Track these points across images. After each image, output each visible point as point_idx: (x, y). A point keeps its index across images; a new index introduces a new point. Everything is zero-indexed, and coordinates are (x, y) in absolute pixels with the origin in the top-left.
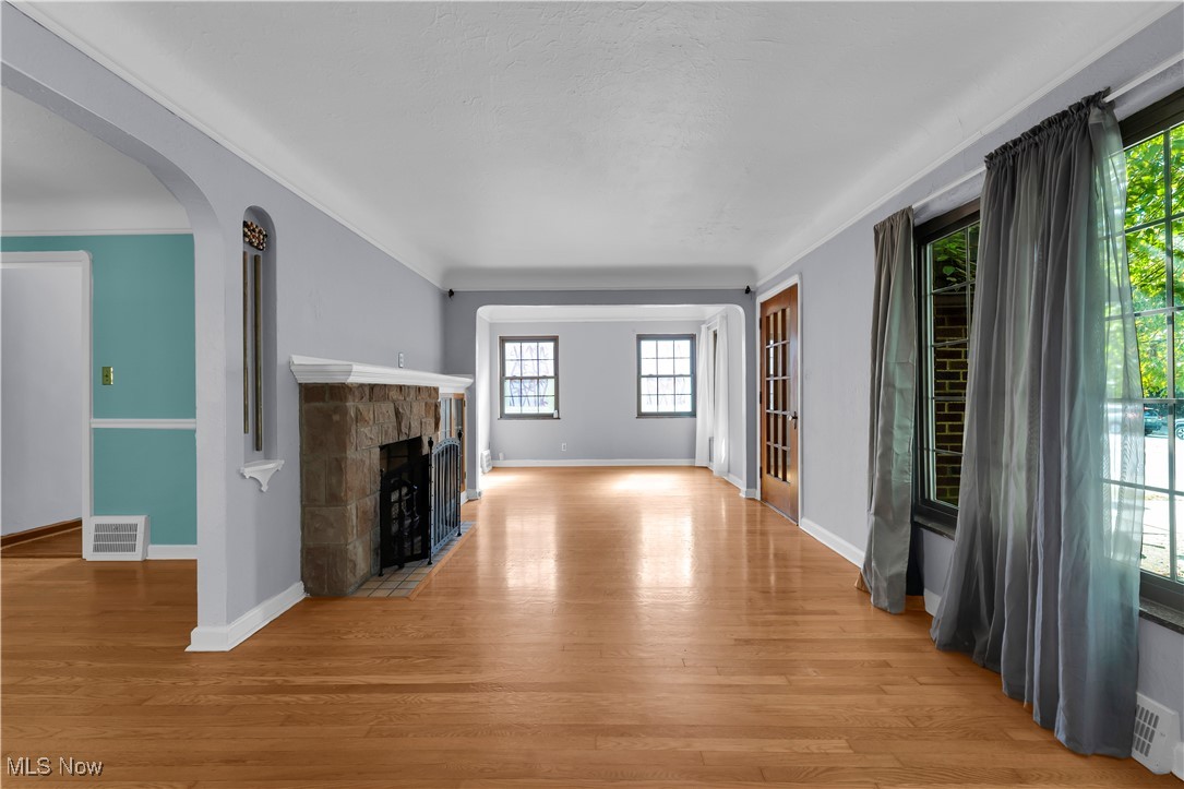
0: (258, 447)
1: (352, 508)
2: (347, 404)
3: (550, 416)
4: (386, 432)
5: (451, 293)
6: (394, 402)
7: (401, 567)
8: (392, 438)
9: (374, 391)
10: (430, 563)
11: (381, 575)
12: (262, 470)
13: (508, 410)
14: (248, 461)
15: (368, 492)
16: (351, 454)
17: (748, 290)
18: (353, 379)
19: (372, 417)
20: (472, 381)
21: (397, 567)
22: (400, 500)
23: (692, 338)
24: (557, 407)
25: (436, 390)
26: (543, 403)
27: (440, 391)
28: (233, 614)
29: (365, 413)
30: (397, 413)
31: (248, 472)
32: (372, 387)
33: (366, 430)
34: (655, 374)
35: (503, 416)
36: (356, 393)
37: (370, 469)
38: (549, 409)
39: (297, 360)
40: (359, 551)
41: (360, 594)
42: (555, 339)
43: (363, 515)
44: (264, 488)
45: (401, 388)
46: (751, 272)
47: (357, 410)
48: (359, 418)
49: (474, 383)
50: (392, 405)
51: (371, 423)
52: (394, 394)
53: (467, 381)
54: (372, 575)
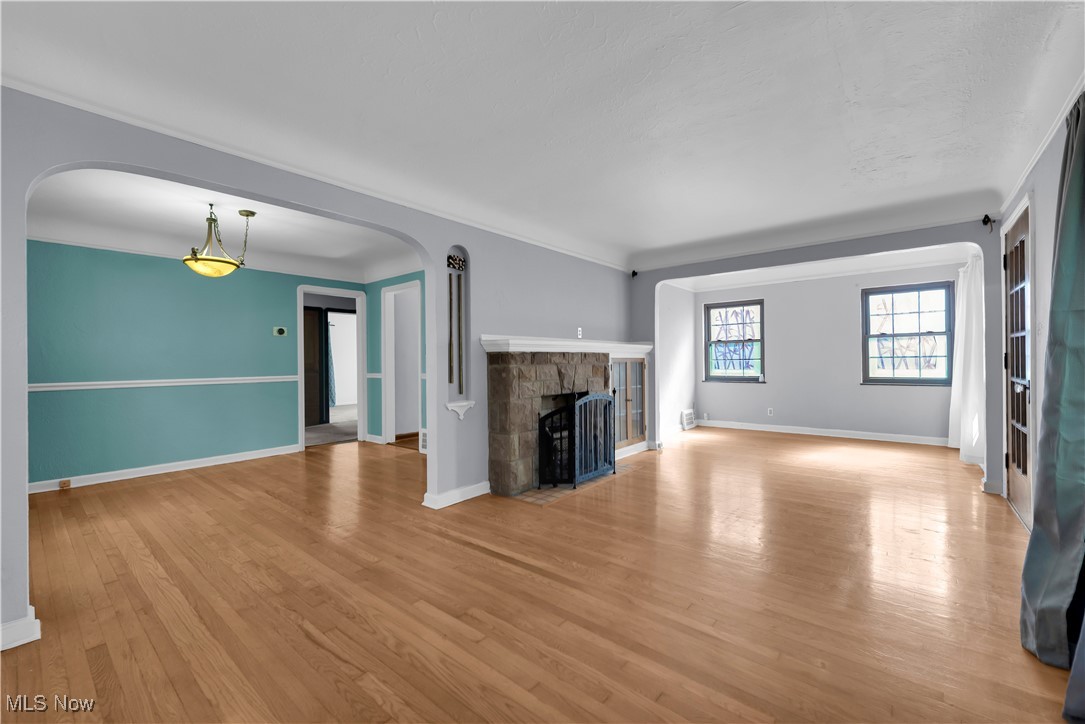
0: (461, 392)
1: (515, 438)
2: (511, 366)
3: (755, 380)
4: (548, 387)
5: (634, 274)
6: (557, 364)
7: (555, 486)
8: (555, 390)
9: (535, 358)
10: (575, 488)
11: (539, 488)
12: (461, 406)
13: (714, 372)
14: (451, 400)
15: (530, 428)
16: (513, 400)
17: (986, 220)
18: (512, 349)
19: (534, 375)
20: (651, 347)
21: (552, 485)
22: (561, 438)
23: (949, 287)
24: (763, 371)
25: (606, 356)
26: (748, 366)
27: (611, 356)
28: (442, 490)
29: (526, 373)
30: (560, 373)
31: (451, 406)
32: (534, 355)
33: (529, 385)
34: (890, 332)
35: (708, 378)
36: (518, 358)
37: (532, 412)
38: (754, 372)
39: (484, 337)
40: (522, 468)
41: (520, 497)
42: (760, 302)
43: (524, 444)
44: (462, 417)
45: (564, 354)
46: (994, 196)
47: (520, 370)
48: (521, 375)
49: (654, 349)
50: (555, 368)
51: (533, 379)
52: (556, 359)
53: (647, 348)
54: (534, 488)
